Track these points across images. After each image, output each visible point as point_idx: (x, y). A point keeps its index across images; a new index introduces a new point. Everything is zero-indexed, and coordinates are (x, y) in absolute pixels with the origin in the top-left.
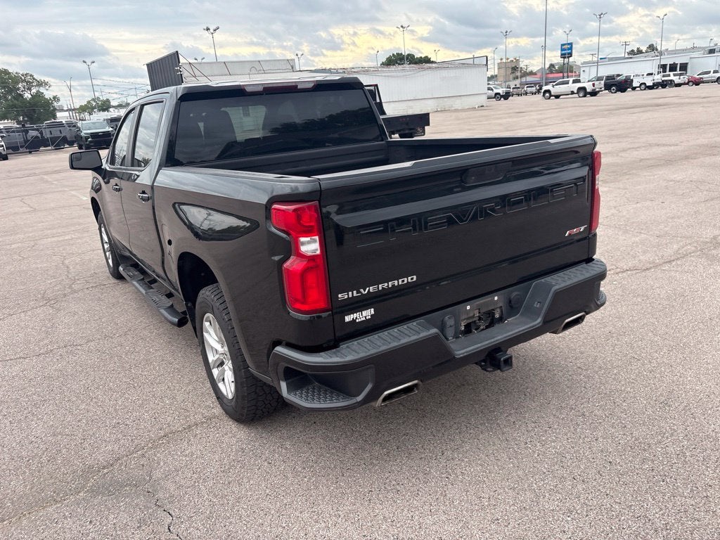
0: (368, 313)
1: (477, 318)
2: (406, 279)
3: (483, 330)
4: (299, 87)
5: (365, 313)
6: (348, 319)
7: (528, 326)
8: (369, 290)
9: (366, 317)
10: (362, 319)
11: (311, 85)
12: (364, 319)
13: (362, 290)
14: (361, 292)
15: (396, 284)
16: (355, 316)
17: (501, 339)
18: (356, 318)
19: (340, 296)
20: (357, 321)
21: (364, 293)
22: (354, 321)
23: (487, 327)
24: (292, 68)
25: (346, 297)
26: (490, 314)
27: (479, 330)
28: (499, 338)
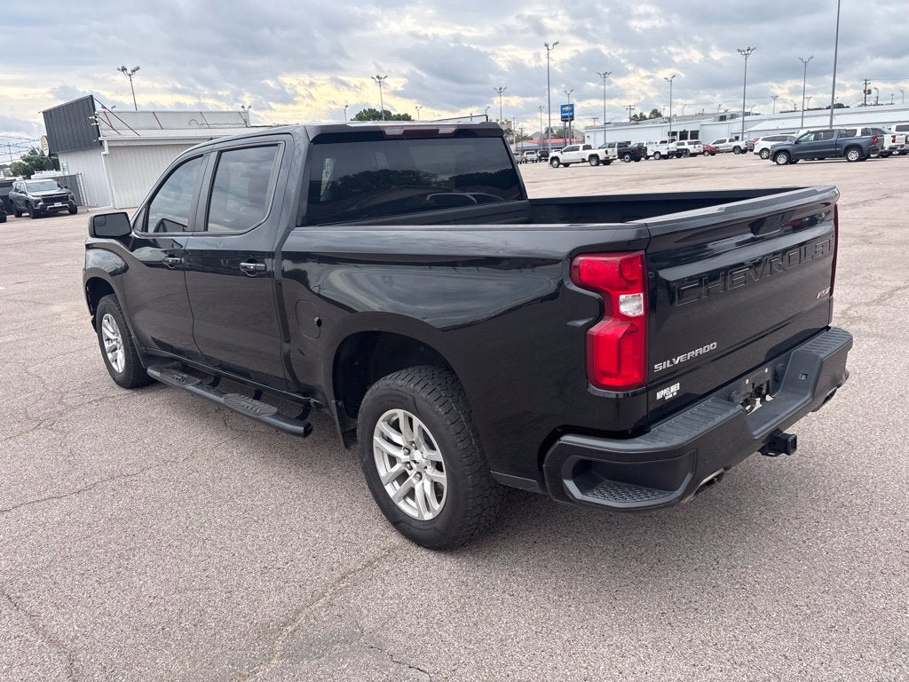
0: (674, 389)
2: (709, 346)
4: (440, 132)
6: (659, 395)
8: (680, 359)
11: (452, 130)
12: (672, 395)
14: (673, 362)
15: (701, 352)
16: (664, 392)
18: (665, 395)
19: (656, 366)
20: (666, 398)
24: (246, 122)
25: (661, 368)
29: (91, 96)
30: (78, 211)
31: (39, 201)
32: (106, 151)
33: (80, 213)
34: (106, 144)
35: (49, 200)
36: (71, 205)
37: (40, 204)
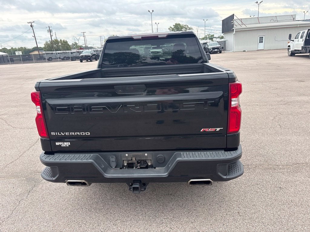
0: (67, 144)
1: (136, 162)
2: (84, 133)
3: (138, 168)
4: (159, 37)
5: (65, 143)
6: (57, 144)
7: (157, 175)
8: (65, 133)
9: (66, 145)
10: (64, 146)
12: (65, 146)
13: (62, 133)
14: (61, 134)
15: (79, 134)
16: (61, 143)
17: (136, 176)
18: (61, 144)
19: (52, 133)
20: (62, 146)
21: (63, 134)
22: (60, 146)
23: (141, 168)
24: (294, 19)
25: (55, 134)
26: (145, 162)
27: (137, 168)
28: (135, 175)
29: (234, 14)
30: (222, 52)
31: (211, 49)
32: (234, 33)
33: (223, 53)
34: (235, 30)
35: (214, 49)
36: (220, 50)
37: (211, 50)
